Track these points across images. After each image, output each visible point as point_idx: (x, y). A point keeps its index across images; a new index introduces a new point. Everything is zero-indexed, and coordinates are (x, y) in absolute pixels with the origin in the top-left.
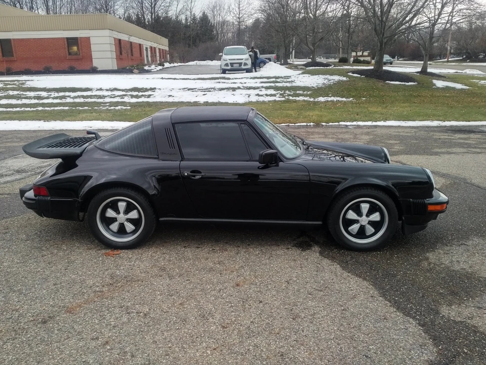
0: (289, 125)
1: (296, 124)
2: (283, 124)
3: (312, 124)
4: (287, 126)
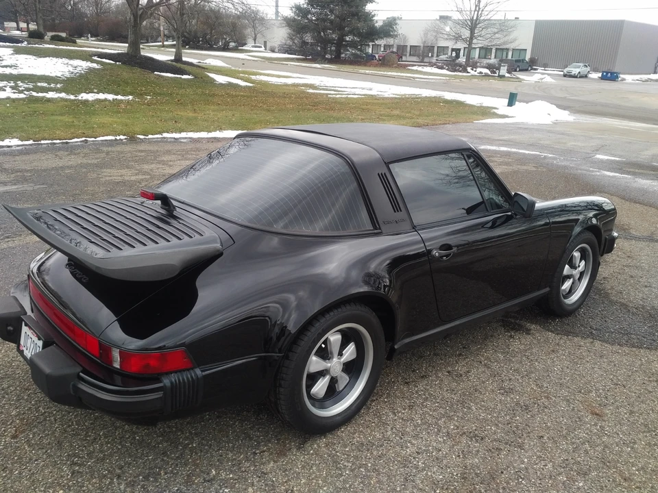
0: (86, 140)
1: (98, 139)
2: (76, 140)
3: (122, 137)
4: (83, 141)
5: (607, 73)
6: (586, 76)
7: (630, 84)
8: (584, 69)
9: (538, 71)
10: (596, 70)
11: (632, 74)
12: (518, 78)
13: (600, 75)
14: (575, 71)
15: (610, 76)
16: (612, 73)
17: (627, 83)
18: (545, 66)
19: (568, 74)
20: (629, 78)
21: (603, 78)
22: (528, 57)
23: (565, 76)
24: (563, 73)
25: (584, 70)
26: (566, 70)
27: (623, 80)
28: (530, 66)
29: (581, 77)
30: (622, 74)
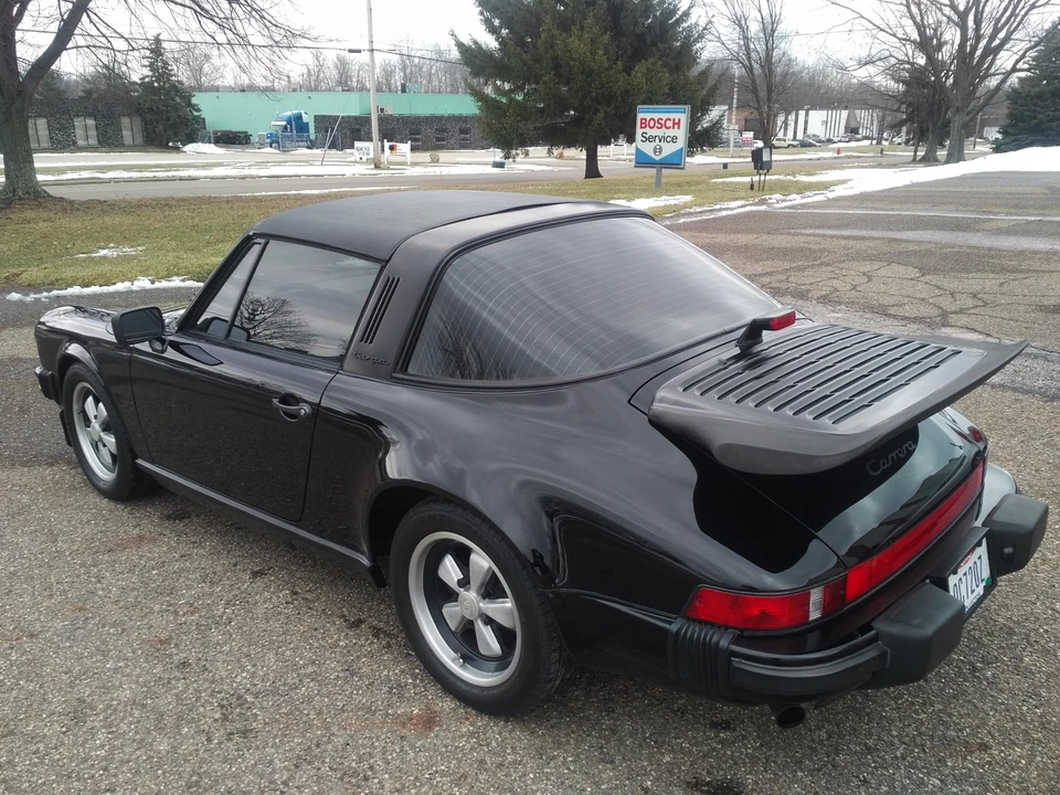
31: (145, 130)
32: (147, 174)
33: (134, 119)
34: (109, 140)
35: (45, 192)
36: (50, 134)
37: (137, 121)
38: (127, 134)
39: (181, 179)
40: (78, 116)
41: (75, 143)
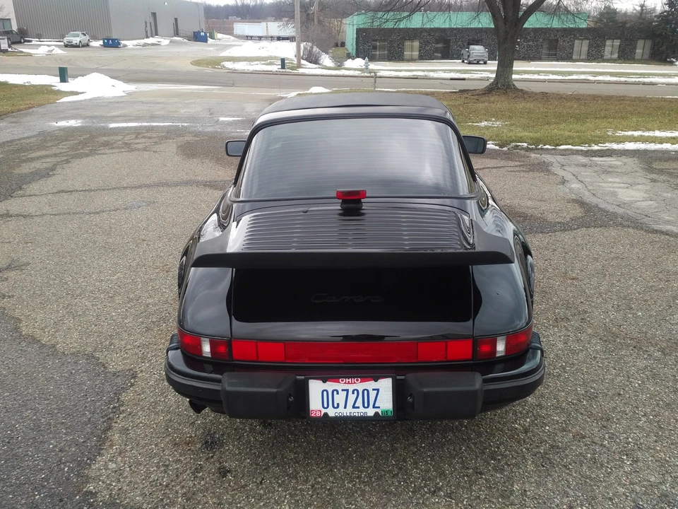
5: (108, 40)
6: (88, 45)
7: (132, 49)
8: (83, 37)
9: (33, 43)
10: (95, 38)
11: (133, 39)
12: (22, 52)
13: (101, 42)
14: (76, 40)
15: (112, 44)
16: (113, 40)
17: (129, 49)
18: (39, 37)
19: (70, 44)
20: (130, 44)
21: (106, 45)
22: (15, 28)
23: (66, 46)
24: (62, 43)
25: (85, 39)
26: (66, 40)
27: (125, 46)
28: (21, 37)
29: (83, 46)
30: (124, 40)
31: (653, 48)
32: (623, 79)
33: (647, 41)
34: (626, 56)
35: (514, 85)
36: (589, 50)
37: (649, 43)
38: (639, 51)
39: (644, 84)
40: (610, 39)
41: (602, 56)
